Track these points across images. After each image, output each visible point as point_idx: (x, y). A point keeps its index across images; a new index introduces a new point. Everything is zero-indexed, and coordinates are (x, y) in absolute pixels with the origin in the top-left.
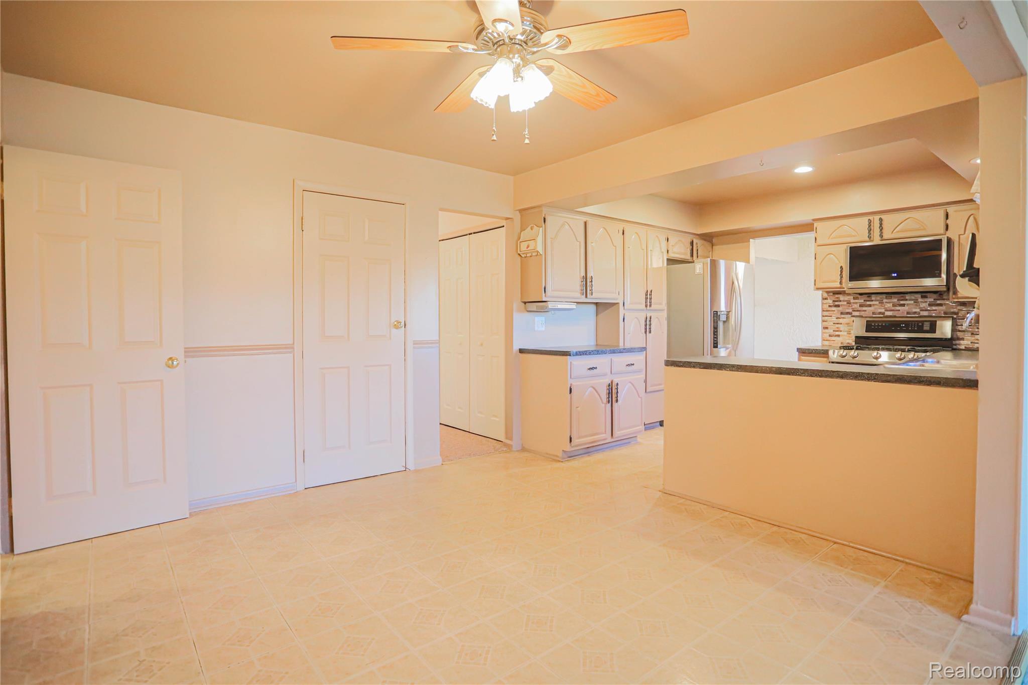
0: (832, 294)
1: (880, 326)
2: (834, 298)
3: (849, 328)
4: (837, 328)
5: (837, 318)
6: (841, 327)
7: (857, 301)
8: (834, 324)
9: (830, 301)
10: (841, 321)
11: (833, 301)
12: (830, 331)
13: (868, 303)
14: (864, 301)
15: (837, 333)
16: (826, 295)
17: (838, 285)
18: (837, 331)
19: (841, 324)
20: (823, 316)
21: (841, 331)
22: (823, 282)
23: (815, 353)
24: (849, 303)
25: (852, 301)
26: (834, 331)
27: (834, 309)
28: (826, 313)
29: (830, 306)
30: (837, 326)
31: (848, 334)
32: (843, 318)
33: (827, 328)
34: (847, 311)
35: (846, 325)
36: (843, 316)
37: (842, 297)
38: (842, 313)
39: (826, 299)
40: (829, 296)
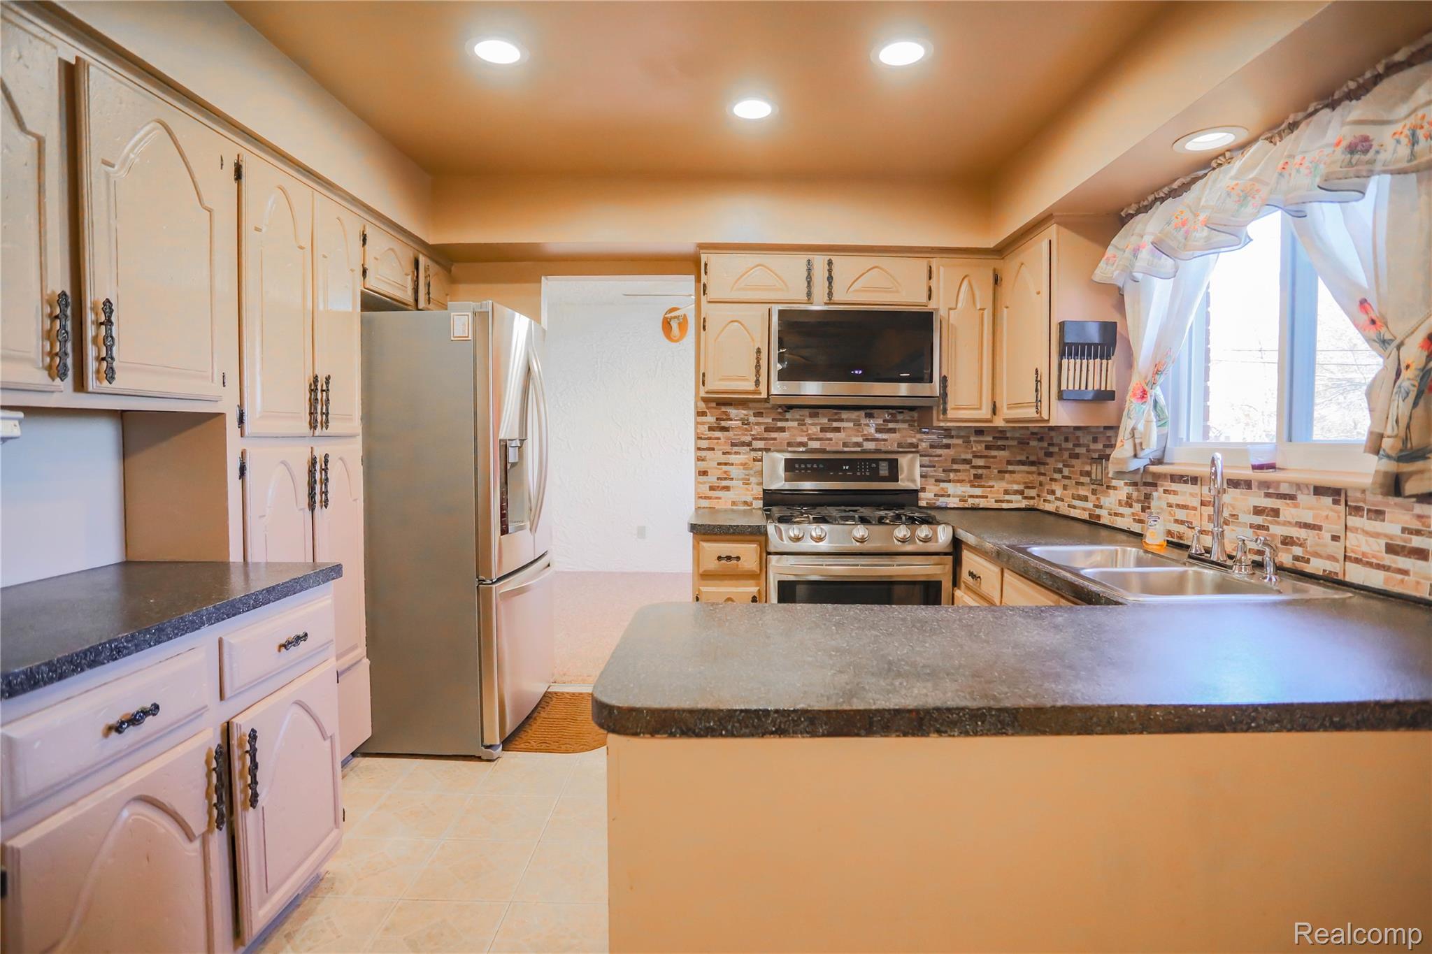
0: (714, 405)
1: (809, 469)
2: (717, 412)
3: (747, 472)
4: (725, 472)
5: (724, 453)
6: (735, 471)
7: (760, 420)
8: (719, 464)
9: (710, 419)
10: (732, 458)
11: (717, 419)
12: (712, 479)
13: (780, 424)
14: (773, 420)
15: (724, 483)
16: (702, 405)
17: (750, 386)
18: (725, 479)
19: (732, 464)
20: (699, 449)
21: (732, 479)
22: (720, 380)
23: (733, 533)
24: (745, 422)
25: (752, 419)
26: (718, 479)
27: (718, 434)
28: (704, 444)
29: (711, 429)
30: (725, 468)
31: (743, 483)
32: (736, 453)
33: (704, 473)
34: (744, 439)
35: (741, 467)
36: (736, 449)
37: (733, 412)
38: (733, 445)
39: (702, 414)
40: (708, 408)
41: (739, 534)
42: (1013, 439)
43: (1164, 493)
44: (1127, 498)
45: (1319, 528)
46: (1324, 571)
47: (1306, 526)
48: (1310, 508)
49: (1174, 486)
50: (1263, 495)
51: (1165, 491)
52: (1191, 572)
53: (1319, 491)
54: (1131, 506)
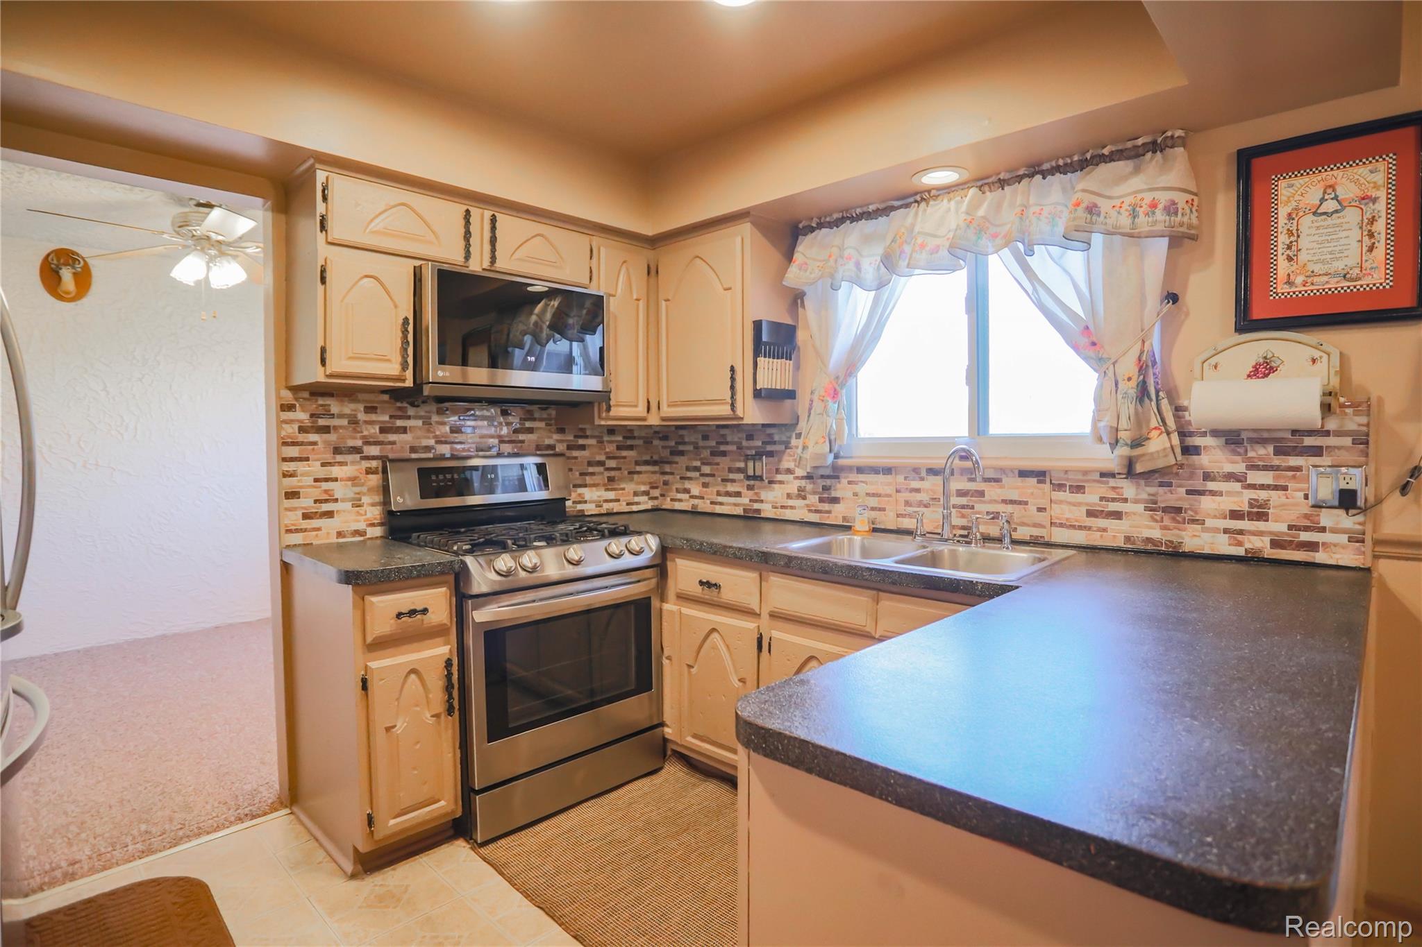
0: (306, 395)
1: (441, 481)
2: (313, 407)
3: (357, 489)
4: (326, 491)
5: (323, 465)
6: (339, 489)
7: (373, 417)
8: (316, 480)
9: (301, 416)
10: (336, 471)
11: (312, 416)
12: (306, 503)
13: (399, 423)
14: (391, 417)
15: (326, 507)
16: (288, 396)
17: (394, 369)
18: (326, 501)
19: (336, 480)
20: (284, 460)
21: (336, 500)
22: (350, 358)
23: (418, 576)
24: (354, 422)
25: (362, 416)
26: (316, 501)
27: (313, 437)
28: (293, 452)
29: (302, 430)
30: (325, 486)
31: (353, 506)
32: (341, 464)
33: (292, 495)
34: (351, 443)
35: (349, 483)
36: (339, 458)
37: (335, 407)
38: (337, 451)
39: (289, 408)
40: (296, 399)
41: (426, 576)
42: (640, 438)
43: (849, 484)
44: (799, 491)
45: (1026, 503)
46: (1031, 536)
47: (1012, 502)
48: (1014, 488)
49: (861, 477)
50: (966, 480)
51: (850, 483)
52: (946, 550)
53: (1023, 474)
54: (804, 498)
